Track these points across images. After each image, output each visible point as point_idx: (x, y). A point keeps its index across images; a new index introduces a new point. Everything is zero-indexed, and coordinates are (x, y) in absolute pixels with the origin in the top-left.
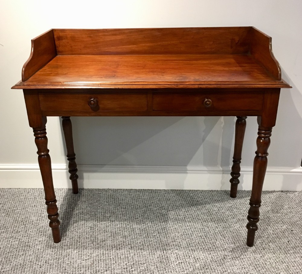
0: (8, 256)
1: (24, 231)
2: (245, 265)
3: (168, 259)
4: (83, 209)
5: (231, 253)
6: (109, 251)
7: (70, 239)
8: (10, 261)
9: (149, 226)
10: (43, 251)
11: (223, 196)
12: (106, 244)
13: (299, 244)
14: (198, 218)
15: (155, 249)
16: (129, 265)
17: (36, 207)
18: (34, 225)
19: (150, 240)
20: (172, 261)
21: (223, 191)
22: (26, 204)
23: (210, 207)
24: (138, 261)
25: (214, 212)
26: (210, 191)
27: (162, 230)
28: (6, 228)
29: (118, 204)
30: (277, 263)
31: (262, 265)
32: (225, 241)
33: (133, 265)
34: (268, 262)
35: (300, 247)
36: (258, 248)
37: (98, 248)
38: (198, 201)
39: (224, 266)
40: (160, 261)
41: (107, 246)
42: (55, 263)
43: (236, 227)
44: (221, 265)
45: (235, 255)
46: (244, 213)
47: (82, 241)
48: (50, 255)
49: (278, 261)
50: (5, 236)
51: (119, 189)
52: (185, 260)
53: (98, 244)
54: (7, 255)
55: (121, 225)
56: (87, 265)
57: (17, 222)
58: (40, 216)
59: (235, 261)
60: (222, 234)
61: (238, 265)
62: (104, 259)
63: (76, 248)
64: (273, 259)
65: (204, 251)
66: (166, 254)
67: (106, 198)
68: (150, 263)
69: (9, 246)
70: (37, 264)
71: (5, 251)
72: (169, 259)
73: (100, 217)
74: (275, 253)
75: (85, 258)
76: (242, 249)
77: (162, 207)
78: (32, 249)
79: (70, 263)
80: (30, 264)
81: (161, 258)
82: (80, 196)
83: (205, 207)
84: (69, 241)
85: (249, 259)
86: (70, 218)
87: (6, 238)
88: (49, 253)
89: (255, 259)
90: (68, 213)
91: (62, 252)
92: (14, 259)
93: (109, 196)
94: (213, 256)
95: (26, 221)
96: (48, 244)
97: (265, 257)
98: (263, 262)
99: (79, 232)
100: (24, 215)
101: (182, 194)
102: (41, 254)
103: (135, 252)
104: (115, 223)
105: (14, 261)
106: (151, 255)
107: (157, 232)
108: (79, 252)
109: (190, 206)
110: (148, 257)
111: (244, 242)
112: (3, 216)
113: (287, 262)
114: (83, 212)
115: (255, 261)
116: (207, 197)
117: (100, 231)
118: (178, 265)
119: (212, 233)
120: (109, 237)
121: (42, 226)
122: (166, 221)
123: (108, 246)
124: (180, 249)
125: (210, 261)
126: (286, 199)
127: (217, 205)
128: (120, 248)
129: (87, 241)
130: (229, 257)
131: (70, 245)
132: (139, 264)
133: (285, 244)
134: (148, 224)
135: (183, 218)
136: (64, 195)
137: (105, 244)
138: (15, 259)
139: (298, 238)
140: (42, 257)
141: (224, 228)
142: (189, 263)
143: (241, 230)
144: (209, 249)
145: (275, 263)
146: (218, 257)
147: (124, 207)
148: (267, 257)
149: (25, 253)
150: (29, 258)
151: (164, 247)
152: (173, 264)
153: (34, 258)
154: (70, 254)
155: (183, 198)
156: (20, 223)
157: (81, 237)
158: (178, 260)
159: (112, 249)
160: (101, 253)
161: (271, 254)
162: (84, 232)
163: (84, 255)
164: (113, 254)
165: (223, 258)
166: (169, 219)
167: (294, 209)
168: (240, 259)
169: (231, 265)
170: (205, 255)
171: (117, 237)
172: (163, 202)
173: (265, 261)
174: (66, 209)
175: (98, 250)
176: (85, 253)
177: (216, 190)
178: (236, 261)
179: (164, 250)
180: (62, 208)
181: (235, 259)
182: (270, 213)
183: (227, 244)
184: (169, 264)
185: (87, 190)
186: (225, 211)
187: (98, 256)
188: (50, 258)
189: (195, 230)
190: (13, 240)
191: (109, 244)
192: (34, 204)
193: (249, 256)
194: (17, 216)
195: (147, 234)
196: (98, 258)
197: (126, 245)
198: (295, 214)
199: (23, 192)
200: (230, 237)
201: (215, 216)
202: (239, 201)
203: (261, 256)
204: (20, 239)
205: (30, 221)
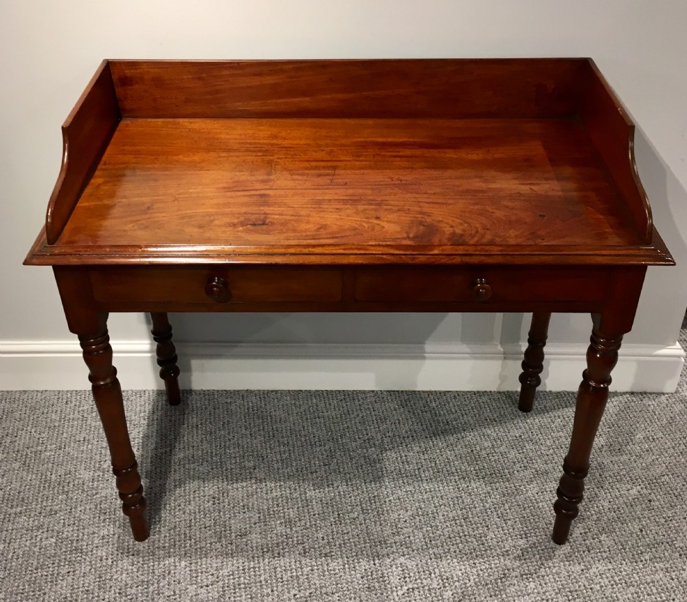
0: (35, 577)
1: (66, 510)
2: (547, 594)
3: (384, 581)
4: (193, 447)
5: (518, 563)
6: (256, 562)
7: (170, 530)
8: (42, 591)
9: (342, 493)
10: (112, 562)
11: (502, 407)
12: (249, 542)
13: (664, 535)
14: (449, 468)
15: (357, 555)
16: (301, 597)
17: (88, 443)
18: (88, 495)
19: (345, 531)
20: (393, 584)
21: (504, 393)
22: (65, 435)
23: (474, 439)
24: (321, 588)
25: (484, 452)
26: (475, 394)
27: (371, 504)
28: (26, 501)
29: (271, 433)
30: (615, 586)
31: (585, 591)
32: (506, 531)
33: (310, 597)
34: (596, 584)
35: (665, 543)
36: (577, 548)
37: (232, 554)
38: (447, 422)
39: (504, 596)
40: (367, 585)
41: (252, 547)
42: (140, 595)
43: (529, 494)
44: (497, 593)
45: (528, 566)
46: (548, 455)
47: (195, 535)
48: (128, 574)
49: (618, 582)
50: (26, 524)
51: (272, 391)
52: (422, 583)
53: (231, 544)
54: (35, 575)
55: (279, 490)
56: (211, 598)
57: (49, 486)
58: (99, 467)
59: (527, 584)
60: (499, 512)
61: (533, 593)
62: (246, 581)
63: (183, 556)
64: (608, 575)
65: (461, 558)
66: (379, 568)
67: (243, 417)
68: (345, 592)
69: (36, 549)
70: (101, 597)
71: (28, 564)
72: (387, 582)
73: (232, 469)
74: (612, 561)
75: (205, 580)
76: (542, 550)
77: (368, 439)
78: (87, 558)
79: (172, 593)
80: (87, 598)
81: (369, 577)
82: (184, 410)
83: (463, 438)
84: (168, 535)
85: (556, 576)
86: (165, 472)
87: (27, 530)
88: (125, 568)
89: (569, 576)
90: (161, 459)
91: (153, 566)
92: (49, 584)
93: (251, 410)
94: (481, 570)
95: (69, 483)
96: (123, 543)
97: (591, 570)
98: (587, 584)
99: (188, 511)
100: (62, 465)
101: (412, 402)
102: (109, 571)
103: (314, 563)
104: (266, 485)
105: (50, 589)
106: (347, 570)
107: (359, 508)
108: (191, 564)
109: (431, 437)
110: (341, 576)
111: (548, 533)
112: (16, 468)
113: (636, 584)
114: (193, 457)
115: (570, 581)
116: (467, 412)
117: (233, 508)
118: (406, 594)
119: (478, 509)
120: (255, 524)
121: (106, 497)
122: (378, 479)
123: (254, 548)
124: (410, 552)
125: (473, 584)
126: (640, 414)
127: (489, 432)
128: (279, 554)
129: (207, 535)
130: (514, 574)
131: (170, 547)
132: (322, 596)
133: (634, 535)
134: (340, 487)
135: (414, 470)
136: (148, 408)
137: (246, 542)
138: (52, 586)
139: (663, 521)
140: (110, 580)
141: (504, 496)
142: (429, 590)
143: (541, 501)
144: (471, 553)
145: (612, 585)
146: (491, 574)
147: (286, 442)
148: (595, 570)
149: (72, 570)
150: (82, 582)
151: (376, 548)
152: (395, 594)
153: (94, 583)
154: (172, 572)
155: (414, 413)
156: (56, 488)
157: (193, 524)
158: (406, 582)
159: (263, 556)
160: (238, 567)
161: (604, 564)
162: (199, 512)
163: (202, 573)
164: (265, 570)
165: (502, 576)
166: (385, 472)
167: (657, 442)
168: (538, 577)
169: (519, 593)
170: (463, 567)
171: (273, 523)
172: (370, 426)
173: (591, 582)
174: (156, 448)
175: (232, 558)
176: (204, 566)
177: (488, 390)
178: (529, 582)
179: (376, 558)
180: (147, 445)
181: (527, 578)
182: (605, 455)
183: (510, 538)
184: (387, 593)
185: (200, 394)
186: (506, 450)
187: (233, 575)
188: (130, 582)
189: (441, 503)
190: (45, 535)
191: (254, 541)
192: (83, 435)
193: (557, 568)
194: (48, 469)
195: (339, 515)
196: (232, 581)
197: (293, 546)
198: (658, 457)
199: (55, 401)
200: (517, 519)
201: (485, 464)
202: (537, 421)
203: (583, 567)
204: (58, 532)
205: (76, 483)
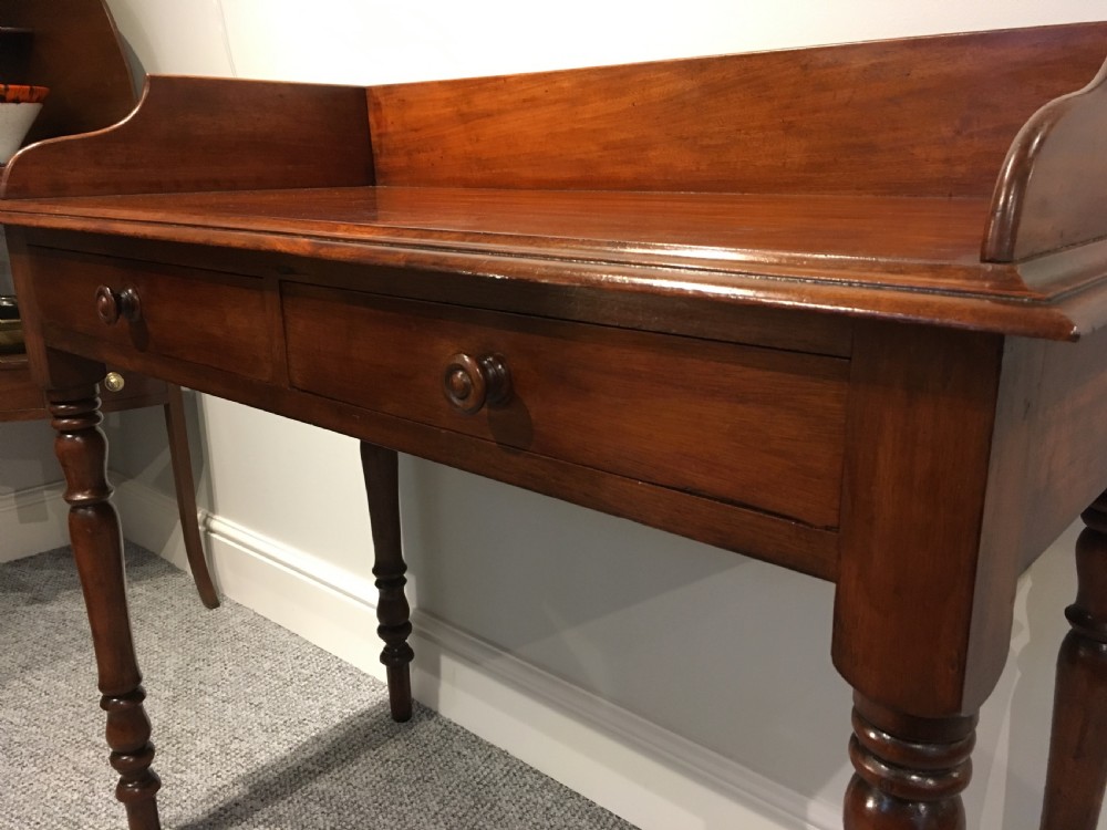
4: (349, 784)
22: (249, 689)
67: (455, 784)
69: (50, 796)
82: (397, 732)
86: (278, 796)
90: (296, 776)
93: (477, 780)
100: (201, 719)
114: (332, 798)
174: (308, 760)
180: (305, 750)
185: (441, 724)
190: (78, 786)
192: (263, 699)
199: (290, 650)
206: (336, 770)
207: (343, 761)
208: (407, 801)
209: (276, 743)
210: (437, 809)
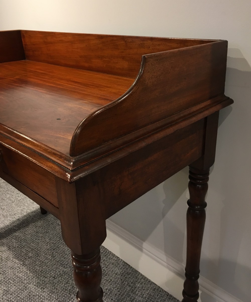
4: (25, 234)
9: (41, 296)
29: (55, 247)
55: (24, 274)
73: (23, 252)
82: (42, 217)
90: (10, 231)
101: (129, 276)
104: (23, 268)
114: (19, 238)
134: (45, 293)
147: (55, 255)
174: (15, 226)
180: (14, 223)
206: (22, 229)
207: (24, 226)
208: (40, 239)
209: (6, 221)
210: (48, 241)
